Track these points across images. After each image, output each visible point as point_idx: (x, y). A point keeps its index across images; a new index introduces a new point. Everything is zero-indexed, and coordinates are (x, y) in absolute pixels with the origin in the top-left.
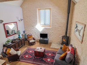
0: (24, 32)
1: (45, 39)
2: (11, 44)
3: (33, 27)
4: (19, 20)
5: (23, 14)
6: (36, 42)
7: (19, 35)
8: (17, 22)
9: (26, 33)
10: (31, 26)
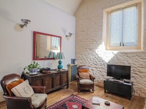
0: (73, 61)
1: (121, 81)
2: (36, 73)
3: (91, 52)
4: (67, 36)
5: (76, 27)
6: (96, 88)
7: (60, 63)
8: (61, 37)
9: (76, 64)
10: (88, 50)
